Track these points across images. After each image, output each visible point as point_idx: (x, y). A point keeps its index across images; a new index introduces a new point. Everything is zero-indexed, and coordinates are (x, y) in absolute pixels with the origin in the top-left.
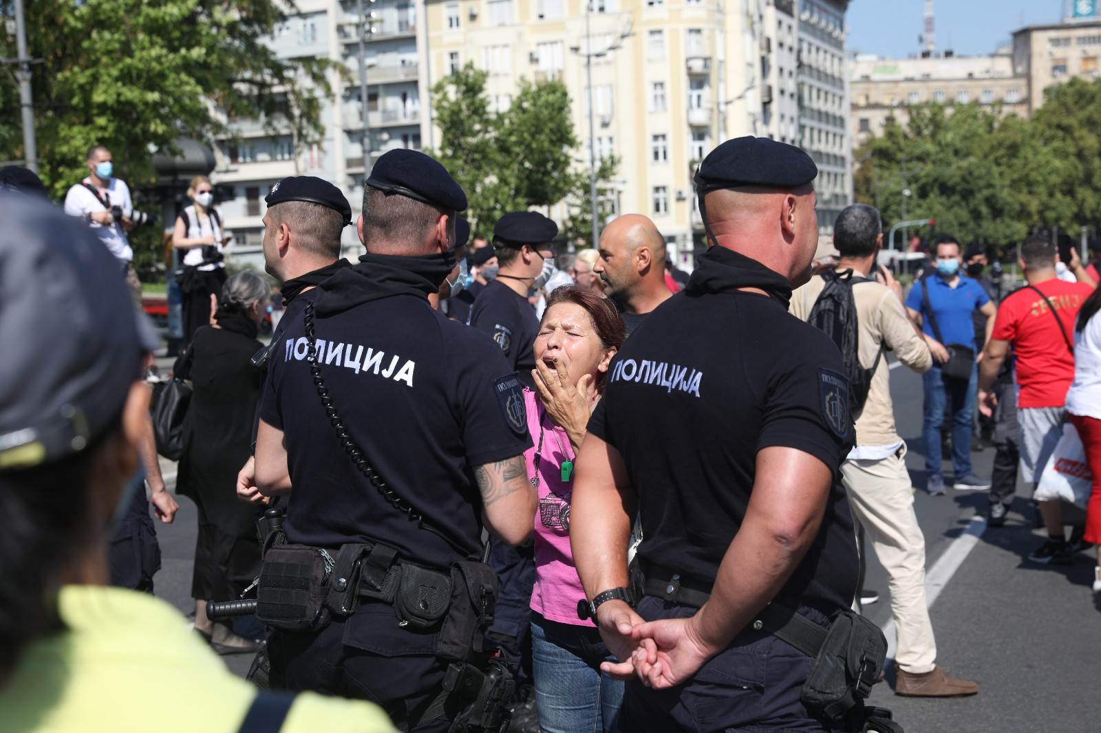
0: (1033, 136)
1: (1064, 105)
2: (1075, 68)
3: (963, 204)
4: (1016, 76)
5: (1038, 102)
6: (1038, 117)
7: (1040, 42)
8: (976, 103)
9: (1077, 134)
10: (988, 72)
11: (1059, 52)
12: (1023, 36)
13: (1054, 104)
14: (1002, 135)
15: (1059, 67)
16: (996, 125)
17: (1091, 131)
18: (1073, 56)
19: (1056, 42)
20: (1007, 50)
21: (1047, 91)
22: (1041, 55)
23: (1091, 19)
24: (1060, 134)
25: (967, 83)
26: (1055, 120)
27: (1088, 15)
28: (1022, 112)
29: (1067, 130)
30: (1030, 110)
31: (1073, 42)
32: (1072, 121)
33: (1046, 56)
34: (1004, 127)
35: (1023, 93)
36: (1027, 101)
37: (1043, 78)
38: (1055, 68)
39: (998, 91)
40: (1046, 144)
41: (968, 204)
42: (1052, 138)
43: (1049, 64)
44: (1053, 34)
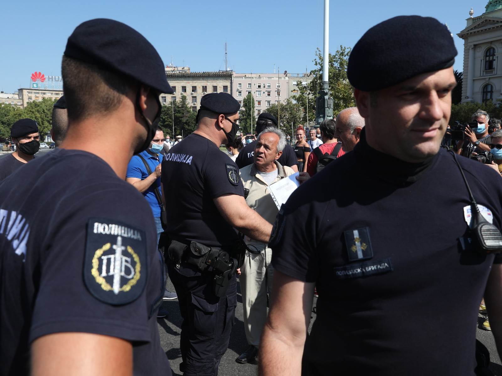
0: (24, 113)
1: (31, 106)
2: (34, 99)
3: (8, 127)
4: (19, 99)
5: (25, 105)
6: (26, 108)
7: (25, 92)
8: (10, 104)
9: (35, 113)
10: (13, 97)
11: (30, 95)
12: (21, 90)
13: (29, 106)
14: (17, 112)
15: (30, 98)
16: (16, 110)
17: (38, 113)
18: (33, 96)
19: (29, 92)
20: (17, 93)
21: (28, 103)
22: (25, 95)
23: (37, 89)
24: (31, 113)
25: (7, 99)
26: (30, 110)
27: (36, 87)
28: (21, 107)
29: (33, 112)
30: (23, 107)
31: (33, 93)
32: (34, 110)
33: (27, 95)
34: (17, 110)
35: (22, 103)
36: (23, 105)
37: (26, 100)
38: (29, 98)
39: (15, 102)
40: (28, 115)
41: (9, 127)
42: (29, 114)
43: (28, 97)
44: (28, 91)
